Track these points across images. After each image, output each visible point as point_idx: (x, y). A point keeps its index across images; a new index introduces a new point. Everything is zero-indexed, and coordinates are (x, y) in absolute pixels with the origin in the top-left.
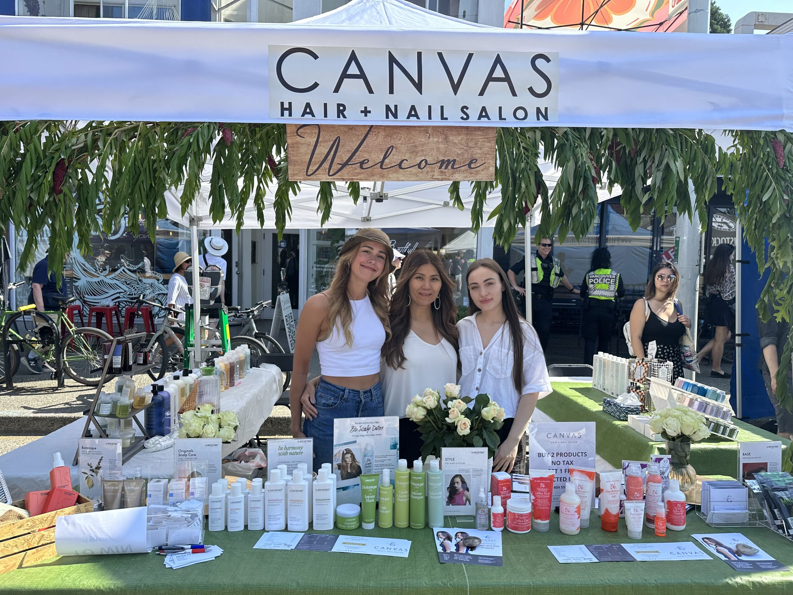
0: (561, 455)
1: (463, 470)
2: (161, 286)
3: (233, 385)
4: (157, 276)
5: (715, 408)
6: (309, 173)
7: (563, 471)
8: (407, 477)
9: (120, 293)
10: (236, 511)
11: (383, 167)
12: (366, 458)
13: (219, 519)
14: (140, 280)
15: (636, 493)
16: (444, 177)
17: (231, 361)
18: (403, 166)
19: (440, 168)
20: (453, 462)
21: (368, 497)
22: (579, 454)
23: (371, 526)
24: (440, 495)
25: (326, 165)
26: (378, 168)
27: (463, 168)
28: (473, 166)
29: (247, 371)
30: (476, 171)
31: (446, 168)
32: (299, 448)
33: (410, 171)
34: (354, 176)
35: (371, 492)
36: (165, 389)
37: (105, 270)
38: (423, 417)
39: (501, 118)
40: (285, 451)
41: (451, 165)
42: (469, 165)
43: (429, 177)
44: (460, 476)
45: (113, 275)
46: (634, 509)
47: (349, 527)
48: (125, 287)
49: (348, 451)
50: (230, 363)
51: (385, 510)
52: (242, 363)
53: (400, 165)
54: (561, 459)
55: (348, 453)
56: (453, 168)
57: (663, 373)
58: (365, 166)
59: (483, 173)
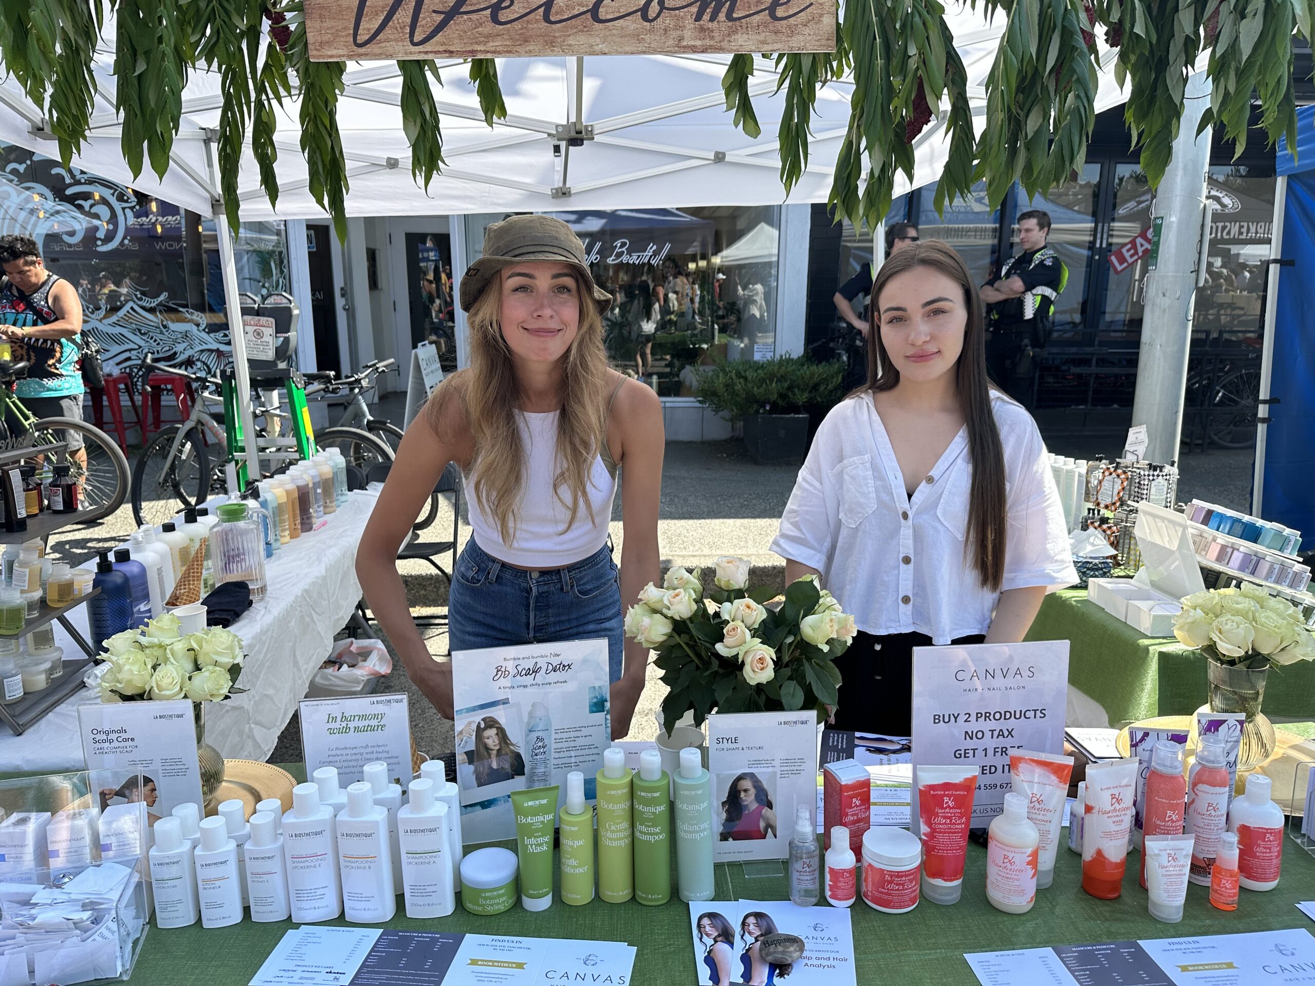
0: (987, 716)
1: (758, 763)
2: (204, 335)
3: (310, 529)
4: (194, 317)
5: (1277, 567)
6: (361, 39)
7: (990, 752)
8: (626, 790)
9: (130, 350)
10: (218, 883)
11: (552, 19)
12: (534, 735)
13: (180, 901)
14: (165, 327)
15: (1169, 813)
16: (708, 42)
17: (301, 483)
18: (603, 13)
19: (696, 20)
20: (735, 746)
21: (533, 841)
22: (1028, 714)
23: (543, 903)
24: (705, 830)
25: (404, 16)
26: (537, 21)
27: (757, 18)
28: (780, 12)
29: (343, 498)
30: (789, 27)
31: (712, 19)
32: (375, 716)
33: (622, 28)
34: (478, 43)
35: (537, 830)
36: (132, 557)
37: (98, 309)
38: (664, 638)
40: (344, 724)
41: (724, 10)
42: (772, 10)
43: (671, 42)
44: (752, 776)
45: (114, 319)
46: (1169, 856)
47: (490, 910)
48: (137, 340)
49: (490, 723)
50: (299, 488)
51: (574, 867)
52: (327, 486)
53: (594, 12)
54: (986, 726)
55: (491, 727)
56: (729, 17)
57: (1159, 491)
58: (503, 16)
59: (807, 31)
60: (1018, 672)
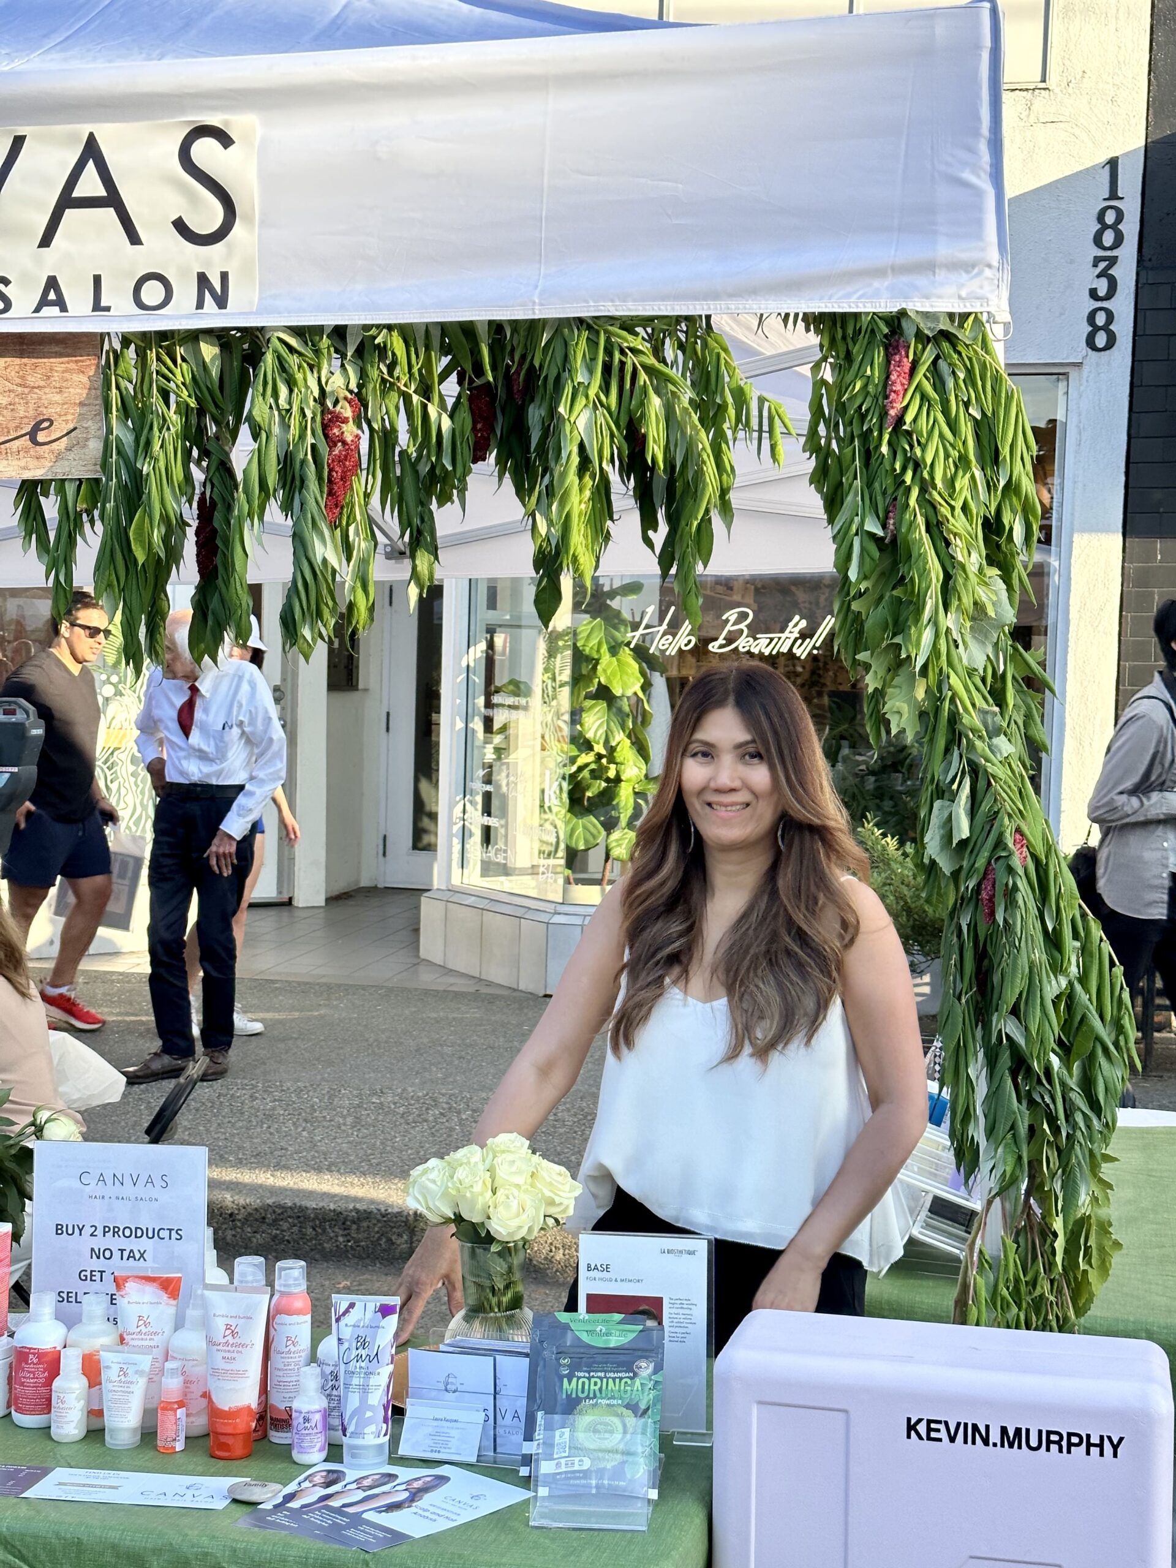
0: (116, 1231)
22: (162, 1234)
27: (16, 443)
28: (41, 437)
30: (52, 452)
39: (97, 307)
42: (32, 435)
46: (121, 1369)
54: (115, 1243)
59: (71, 455)
60: (150, 1181)
